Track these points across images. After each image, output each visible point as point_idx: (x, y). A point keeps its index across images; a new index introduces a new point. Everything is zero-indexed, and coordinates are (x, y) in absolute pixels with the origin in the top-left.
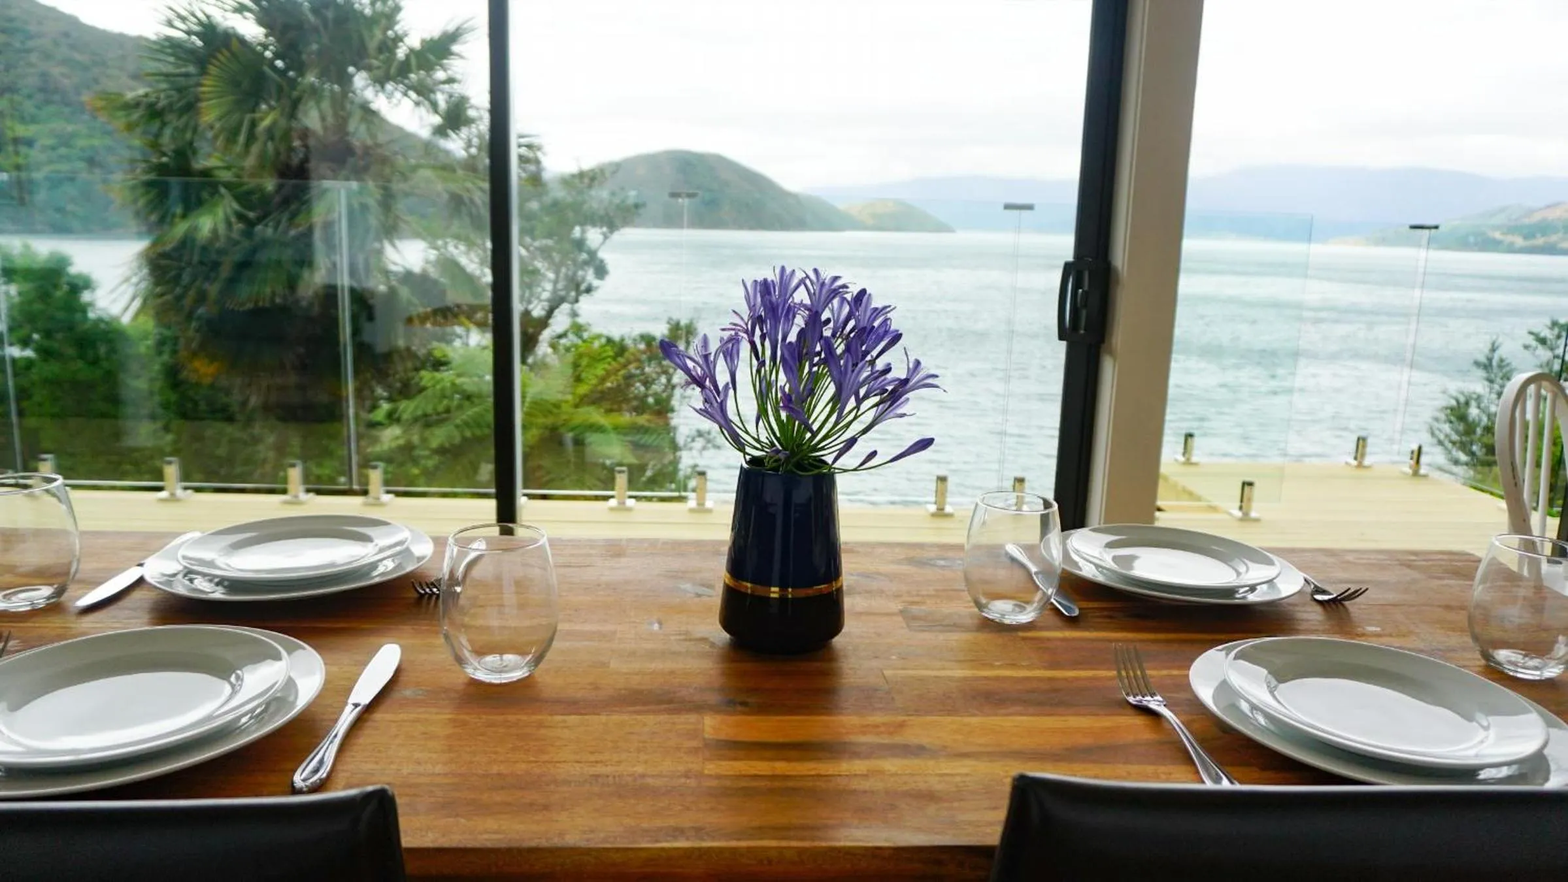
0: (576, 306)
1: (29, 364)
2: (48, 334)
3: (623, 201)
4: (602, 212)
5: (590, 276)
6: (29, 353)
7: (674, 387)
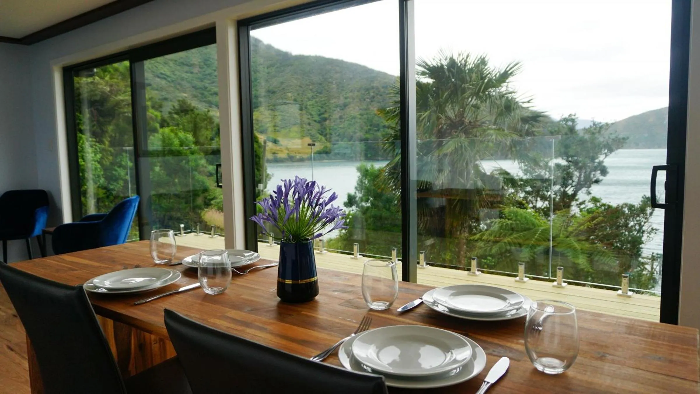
0: (590, 189)
1: (368, 208)
2: (375, 198)
3: (616, 137)
4: (605, 143)
5: (598, 175)
6: (369, 205)
7: (643, 232)
